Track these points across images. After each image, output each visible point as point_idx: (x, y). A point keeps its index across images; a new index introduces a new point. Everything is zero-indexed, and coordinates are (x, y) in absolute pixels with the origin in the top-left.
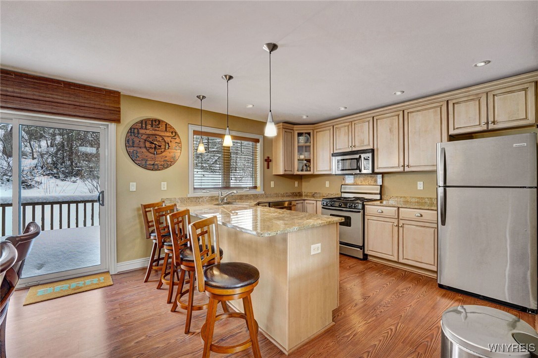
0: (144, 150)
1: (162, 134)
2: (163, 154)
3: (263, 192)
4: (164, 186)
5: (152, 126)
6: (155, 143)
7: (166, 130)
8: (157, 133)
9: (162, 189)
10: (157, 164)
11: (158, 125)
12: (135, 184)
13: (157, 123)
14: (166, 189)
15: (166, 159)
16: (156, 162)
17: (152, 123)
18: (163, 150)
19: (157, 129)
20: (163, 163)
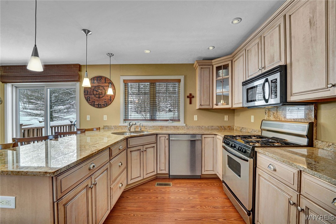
0: (93, 96)
1: (103, 85)
2: (104, 98)
3: (185, 125)
4: (105, 118)
5: (97, 81)
6: (99, 91)
7: (105, 82)
8: (100, 84)
9: (104, 120)
10: (100, 104)
11: (101, 79)
12: (89, 116)
13: (100, 78)
14: (106, 120)
15: (106, 100)
16: (100, 103)
17: (97, 79)
18: (104, 95)
19: (100, 82)
20: (104, 103)
